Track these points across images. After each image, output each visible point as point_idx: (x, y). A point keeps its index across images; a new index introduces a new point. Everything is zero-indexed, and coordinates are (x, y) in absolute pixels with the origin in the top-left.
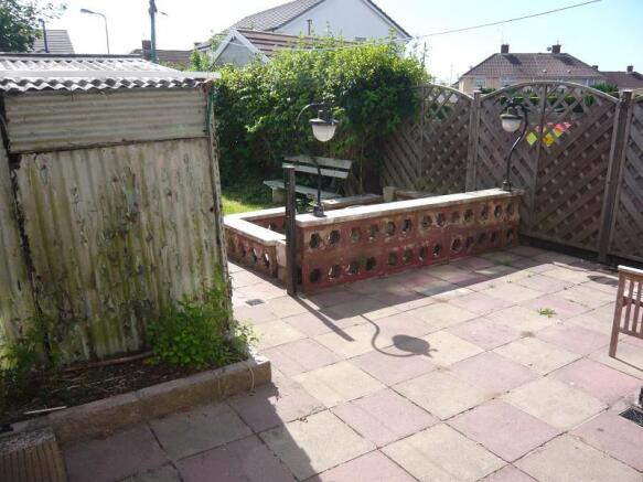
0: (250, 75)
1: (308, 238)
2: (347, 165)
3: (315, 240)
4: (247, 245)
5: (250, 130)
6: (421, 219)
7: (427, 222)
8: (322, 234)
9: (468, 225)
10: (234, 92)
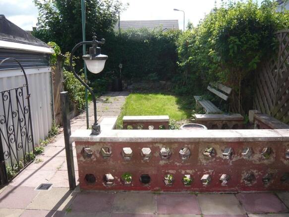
2: (229, 91)
5: (180, 64)
9: (266, 162)
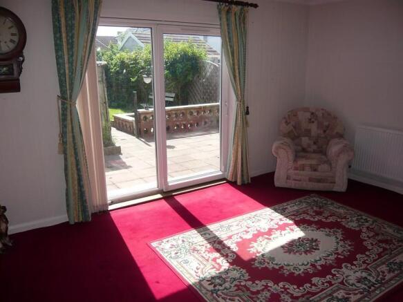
0: (134, 56)
1: (142, 117)
2: (173, 95)
3: (146, 118)
4: (124, 123)
5: (133, 80)
6: (188, 112)
7: (191, 114)
8: (148, 116)
10: (127, 63)
